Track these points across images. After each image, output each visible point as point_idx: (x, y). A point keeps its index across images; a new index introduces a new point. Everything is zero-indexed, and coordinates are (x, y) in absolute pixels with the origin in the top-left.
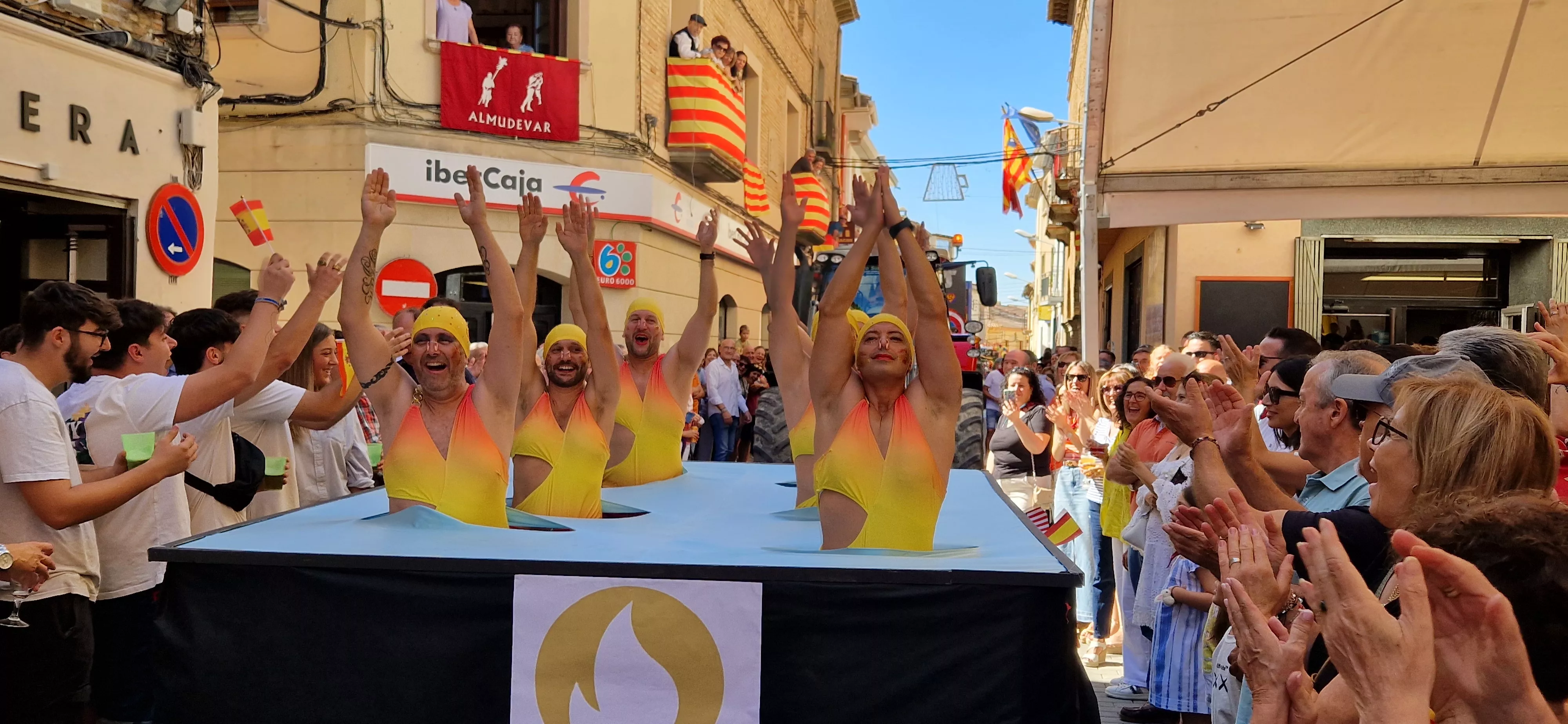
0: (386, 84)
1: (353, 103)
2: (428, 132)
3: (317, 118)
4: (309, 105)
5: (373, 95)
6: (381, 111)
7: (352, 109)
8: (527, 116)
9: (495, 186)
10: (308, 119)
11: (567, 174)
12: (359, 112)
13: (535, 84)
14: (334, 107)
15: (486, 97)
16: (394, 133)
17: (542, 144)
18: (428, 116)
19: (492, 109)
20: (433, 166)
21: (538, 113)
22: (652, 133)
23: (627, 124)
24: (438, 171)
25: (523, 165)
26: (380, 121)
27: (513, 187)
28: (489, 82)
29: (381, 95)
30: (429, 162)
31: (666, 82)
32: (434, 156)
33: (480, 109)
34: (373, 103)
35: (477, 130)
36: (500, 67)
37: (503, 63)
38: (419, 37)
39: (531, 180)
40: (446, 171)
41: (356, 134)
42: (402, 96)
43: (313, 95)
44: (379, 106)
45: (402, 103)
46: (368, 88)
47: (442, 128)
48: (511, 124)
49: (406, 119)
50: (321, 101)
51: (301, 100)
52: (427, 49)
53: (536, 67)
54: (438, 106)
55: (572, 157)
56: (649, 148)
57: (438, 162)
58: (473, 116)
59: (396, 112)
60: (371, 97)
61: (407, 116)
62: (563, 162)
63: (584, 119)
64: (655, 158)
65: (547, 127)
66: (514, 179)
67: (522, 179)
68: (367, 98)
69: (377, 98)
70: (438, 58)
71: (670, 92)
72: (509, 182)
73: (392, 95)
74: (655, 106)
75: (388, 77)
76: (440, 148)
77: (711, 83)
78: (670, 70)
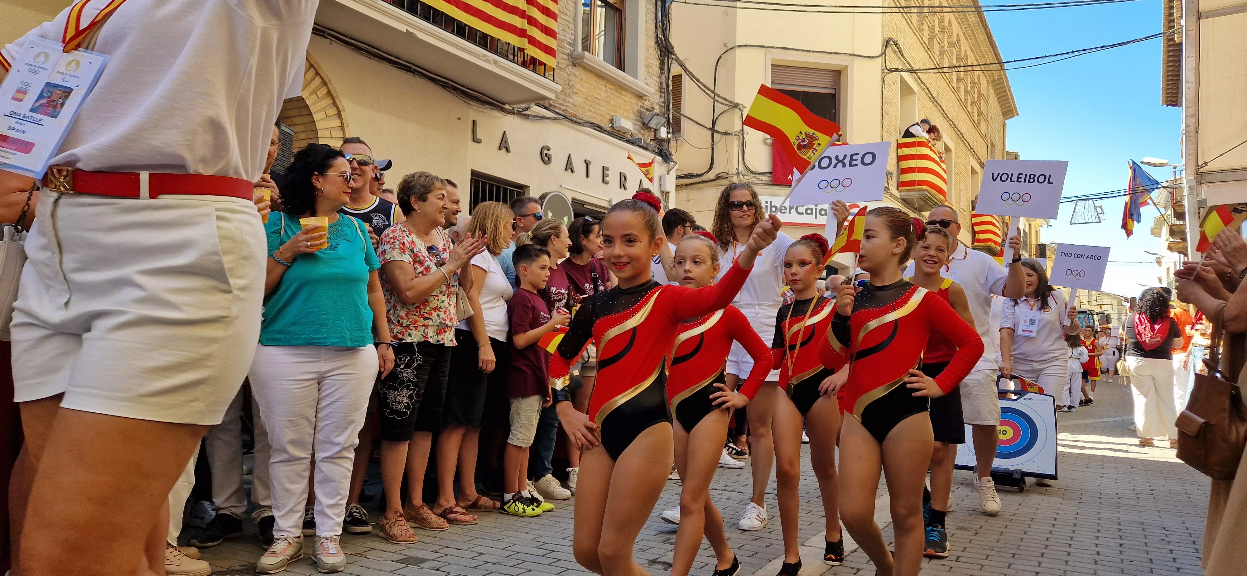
0: (744, 163)
1: (728, 174)
2: (766, 187)
3: (709, 184)
4: (705, 178)
5: (738, 169)
6: (742, 177)
7: (727, 178)
9: (802, 214)
10: (705, 184)
12: (730, 178)
14: (718, 177)
18: (765, 178)
20: (769, 204)
22: (890, 182)
24: (771, 207)
27: (812, 214)
29: (742, 169)
30: (767, 202)
31: (897, 153)
32: (769, 199)
34: (738, 174)
38: (762, 138)
39: (821, 210)
40: (775, 207)
42: (752, 169)
43: (707, 172)
44: (741, 175)
45: (752, 172)
46: (736, 166)
47: (773, 185)
50: (712, 175)
51: (702, 175)
52: (766, 144)
54: (771, 173)
56: (889, 189)
57: (771, 202)
58: (789, 177)
59: (750, 177)
60: (737, 171)
61: (754, 179)
64: (892, 195)
66: (812, 209)
67: (816, 210)
68: (735, 171)
69: (740, 171)
70: (772, 147)
71: (900, 158)
72: (809, 211)
73: (748, 169)
74: (891, 167)
75: (745, 159)
76: (772, 195)
77: (925, 151)
78: (900, 146)
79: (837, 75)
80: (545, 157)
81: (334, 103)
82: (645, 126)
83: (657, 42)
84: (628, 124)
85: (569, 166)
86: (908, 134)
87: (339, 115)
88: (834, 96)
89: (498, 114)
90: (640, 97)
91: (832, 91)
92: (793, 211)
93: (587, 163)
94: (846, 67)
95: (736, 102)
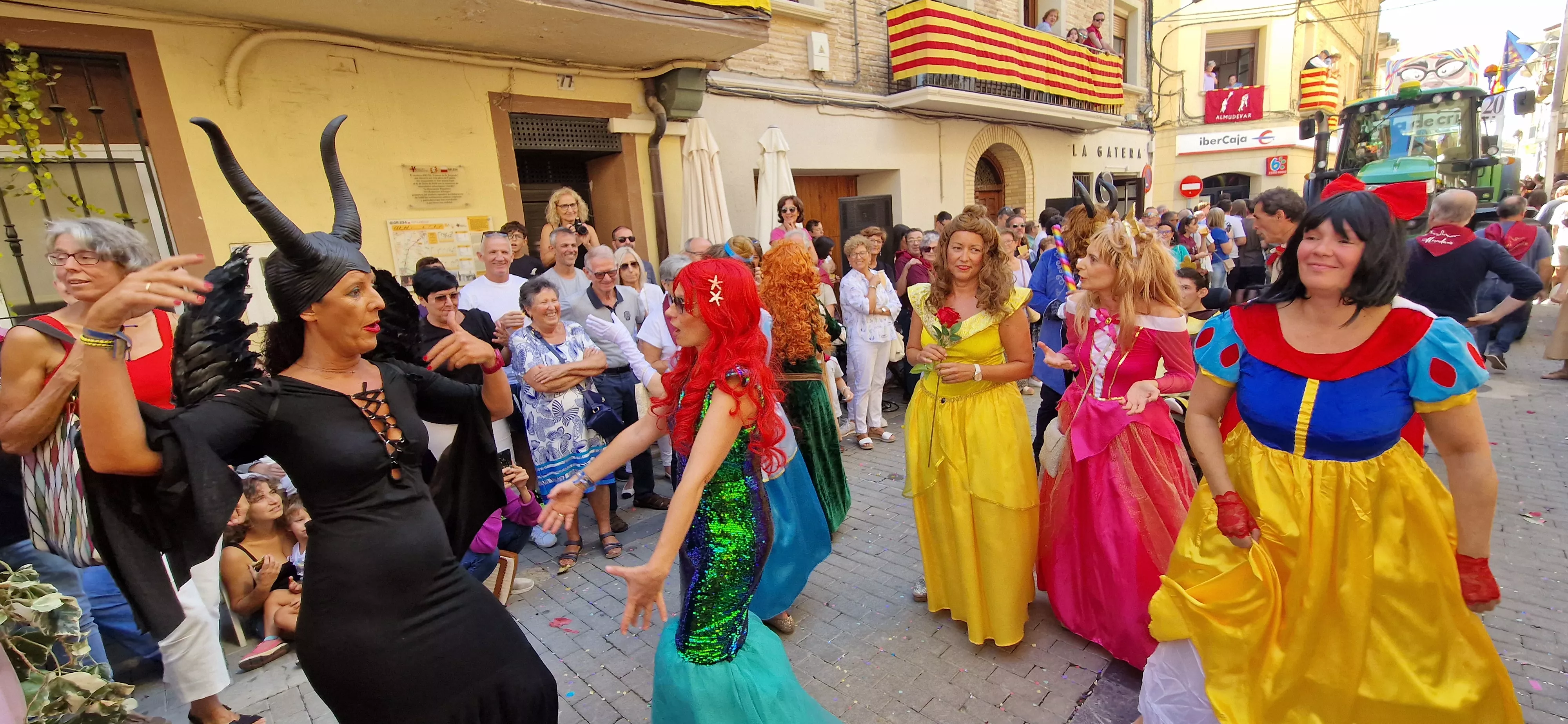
0: (1184, 112)
1: (1171, 121)
2: (1200, 127)
5: (1179, 117)
6: (1181, 123)
7: (1170, 124)
8: (1242, 112)
9: (1227, 143)
11: (1258, 133)
12: (1173, 124)
13: (1245, 100)
14: (1163, 124)
15: (1224, 109)
16: (1186, 130)
17: (1247, 122)
18: (1200, 121)
19: (1226, 113)
21: (1246, 110)
22: (1293, 107)
23: (1284, 106)
24: (1204, 141)
25: (1238, 133)
26: (1181, 126)
27: (1235, 142)
28: (1225, 103)
29: (1182, 116)
30: (1201, 138)
31: (1300, 84)
32: (1202, 136)
33: (1222, 114)
34: (1179, 120)
35: (1219, 122)
36: (1230, 96)
37: (1231, 94)
38: (1197, 91)
39: (1242, 138)
40: (1206, 140)
41: (1172, 133)
42: (1190, 115)
43: (1154, 121)
44: (1181, 121)
45: (1190, 118)
46: (1177, 115)
47: (1206, 124)
48: (1234, 117)
49: (1191, 123)
50: (1158, 124)
53: (1246, 91)
54: (1204, 116)
55: (1260, 125)
56: (1291, 114)
57: (1204, 138)
58: (1218, 117)
59: (1187, 122)
62: (1255, 128)
63: (1265, 107)
65: (1250, 115)
66: (1235, 138)
67: (1238, 138)
68: (1177, 119)
69: (1181, 118)
71: (1303, 86)
72: (1233, 140)
73: (1186, 115)
74: (1296, 95)
75: (1184, 109)
76: (1205, 132)
77: (1323, 78)
78: (1302, 76)
79: (1256, 33)
80: (1100, 153)
81: (1030, 158)
82: (1140, 113)
83: (1146, 55)
84: (1135, 117)
85: (1109, 155)
86: (1309, 66)
87: (1031, 163)
88: (1253, 49)
89: (1082, 136)
90: (1138, 95)
91: (1252, 46)
92: (1221, 142)
93: (1116, 149)
94: (1265, 27)
95: (1179, 70)
